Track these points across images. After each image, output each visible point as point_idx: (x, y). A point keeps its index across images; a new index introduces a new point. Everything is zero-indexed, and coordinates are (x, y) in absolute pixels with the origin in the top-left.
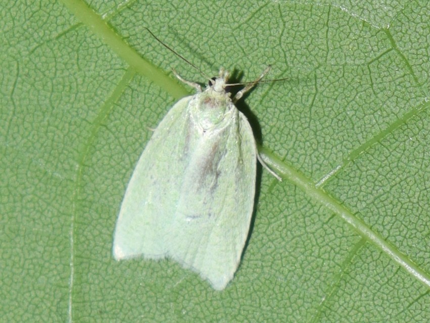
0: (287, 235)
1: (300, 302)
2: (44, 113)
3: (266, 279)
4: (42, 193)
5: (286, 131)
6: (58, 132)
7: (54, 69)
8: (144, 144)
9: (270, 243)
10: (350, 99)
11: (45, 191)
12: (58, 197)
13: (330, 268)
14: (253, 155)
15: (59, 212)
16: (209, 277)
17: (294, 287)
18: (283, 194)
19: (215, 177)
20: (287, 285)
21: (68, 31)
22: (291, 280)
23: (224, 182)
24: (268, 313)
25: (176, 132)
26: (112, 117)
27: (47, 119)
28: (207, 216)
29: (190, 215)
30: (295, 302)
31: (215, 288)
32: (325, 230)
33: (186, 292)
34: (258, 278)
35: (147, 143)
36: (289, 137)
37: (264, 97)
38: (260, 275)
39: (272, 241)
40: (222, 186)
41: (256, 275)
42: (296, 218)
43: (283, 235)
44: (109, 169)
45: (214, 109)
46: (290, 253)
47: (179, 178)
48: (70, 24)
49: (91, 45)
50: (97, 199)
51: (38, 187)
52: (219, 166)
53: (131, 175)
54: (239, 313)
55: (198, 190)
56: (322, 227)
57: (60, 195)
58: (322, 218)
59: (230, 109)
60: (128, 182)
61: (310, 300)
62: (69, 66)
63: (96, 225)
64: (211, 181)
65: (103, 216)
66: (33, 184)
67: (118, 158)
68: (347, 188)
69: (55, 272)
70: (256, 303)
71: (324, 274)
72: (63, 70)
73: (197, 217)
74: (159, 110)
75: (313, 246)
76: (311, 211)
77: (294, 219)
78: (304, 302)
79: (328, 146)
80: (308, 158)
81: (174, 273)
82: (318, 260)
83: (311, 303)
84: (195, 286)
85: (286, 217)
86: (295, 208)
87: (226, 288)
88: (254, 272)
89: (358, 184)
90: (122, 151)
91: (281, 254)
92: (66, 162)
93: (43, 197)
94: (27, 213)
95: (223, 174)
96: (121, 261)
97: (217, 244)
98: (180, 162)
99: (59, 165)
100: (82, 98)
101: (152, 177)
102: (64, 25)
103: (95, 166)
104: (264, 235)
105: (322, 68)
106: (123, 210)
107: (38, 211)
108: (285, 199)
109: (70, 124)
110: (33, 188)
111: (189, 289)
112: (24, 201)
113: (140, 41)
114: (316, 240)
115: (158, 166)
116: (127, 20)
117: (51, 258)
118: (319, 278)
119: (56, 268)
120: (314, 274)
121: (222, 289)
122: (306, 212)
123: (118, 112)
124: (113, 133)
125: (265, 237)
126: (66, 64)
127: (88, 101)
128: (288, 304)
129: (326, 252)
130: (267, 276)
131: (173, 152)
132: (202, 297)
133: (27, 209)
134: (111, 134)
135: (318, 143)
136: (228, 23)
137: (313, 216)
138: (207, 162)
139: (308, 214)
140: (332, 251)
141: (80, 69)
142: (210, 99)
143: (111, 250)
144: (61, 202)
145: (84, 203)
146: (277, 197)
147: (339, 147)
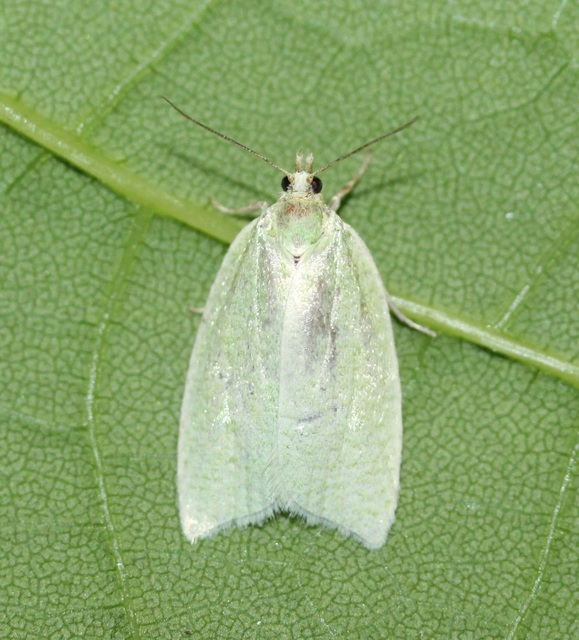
0: (465, 431)
1: (515, 534)
2: (11, 329)
3: (450, 512)
4: (39, 464)
5: (422, 257)
6: (43, 355)
7: (13, 248)
8: (191, 341)
9: (440, 451)
10: (517, 170)
11: (44, 461)
12: (67, 465)
13: (552, 464)
14: (381, 297)
15: (75, 487)
16: (355, 530)
17: (499, 513)
18: (443, 364)
19: (330, 339)
20: (487, 512)
21: (23, 175)
22: (490, 502)
23: (346, 346)
24: (468, 567)
25: (246, 282)
26: (127, 307)
27: (18, 338)
28: (331, 413)
29: (303, 417)
30: (508, 537)
31: (368, 547)
32: (528, 405)
33: (322, 565)
34: (436, 514)
35: (195, 337)
36: (430, 266)
37: (371, 209)
38: (437, 507)
39: (443, 447)
40: (344, 355)
41: (431, 510)
42: (475, 398)
43: (460, 430)
44: (142, 396)
45: (304, 219)
46: (478, 458)
47: (270, 356)
48: (23, 162)
49: (66, 192)
50: (134, 451)
51: (31, 455)
52: (333, 319)
53: (181, 397)
54: (419, 580)
55: (307, 367)
56: (521, 400)
57: (71, 460)
58: (517, 386)
59: (328, 215)
60: (179, 410)
61: (531, 527)
62: (37, 237)
63: (144, 494)
64: (326, 347)
65: (151, 475)
66: (21, 453)
67: (154, 374)
68: (547, 323)
69: (94, 588)
70: (443, 556)
71: (544, 477)
72: (27, 248)
73: (315, 417)
74: (203, 276)
75: (514, 436)
76: (497, 380)
77: (471, 401)
78: (522, 532)
79: (499, 261)
80: (469, 289)
81: (294, 539)
82: (528, 456)
83: (534, 531)
84: (333, 552)
85: (456, 399)
86: (467, 383)
87: (387, 541)
88: (427, 505)
89: (564, 310)
90: (157, 360)
91: (463, 464)
92: (68, 403)
93: (43, 470)
94: (23, 504)
95: (341, 332)
96: (201, 542)
97: (356, 463)
98: (267, 327)
99: (58, 409)
100: (70, 288)
101: (221, 376)
102: (13, 166)
103: (118, 397)
104: (428, 440)
105: (458, 132)
106: (183, 454)
107: (40, 495)
108: (448, 371)
109: (60, 337)
110: (22, 460)
111: (325, 560)
112: (12, 484)
113: (146, 164)
114: (516, 424)
115: (229, 353)
116: (117, 133)
117: (81, 566)
118: (536, 487)
119: (93, 581)
120: (527, 482)
121: (381, 546)
122: (488, 383)
123: (135, 295)
124: (135, 333)
125: (430, 443)
126: (30, 236)
127: (81, 290)
128: (498, 544)
129: (537, 441)
130: (450, 507)
131: (251, 317)
132: (351, 567)
133: (20, 496)
134: (132, 337)
135: (481, 261)
136: (284, 98)
137: (502, 388)
138: (312, 313)
139: (492, 386)
140: (549, 437)
141: (56, 239)
142: (293, 206)
143: (179, 528)
144: (76, 471)
145: (114, 461)
146: (435, 372)
147: (517, 258)
